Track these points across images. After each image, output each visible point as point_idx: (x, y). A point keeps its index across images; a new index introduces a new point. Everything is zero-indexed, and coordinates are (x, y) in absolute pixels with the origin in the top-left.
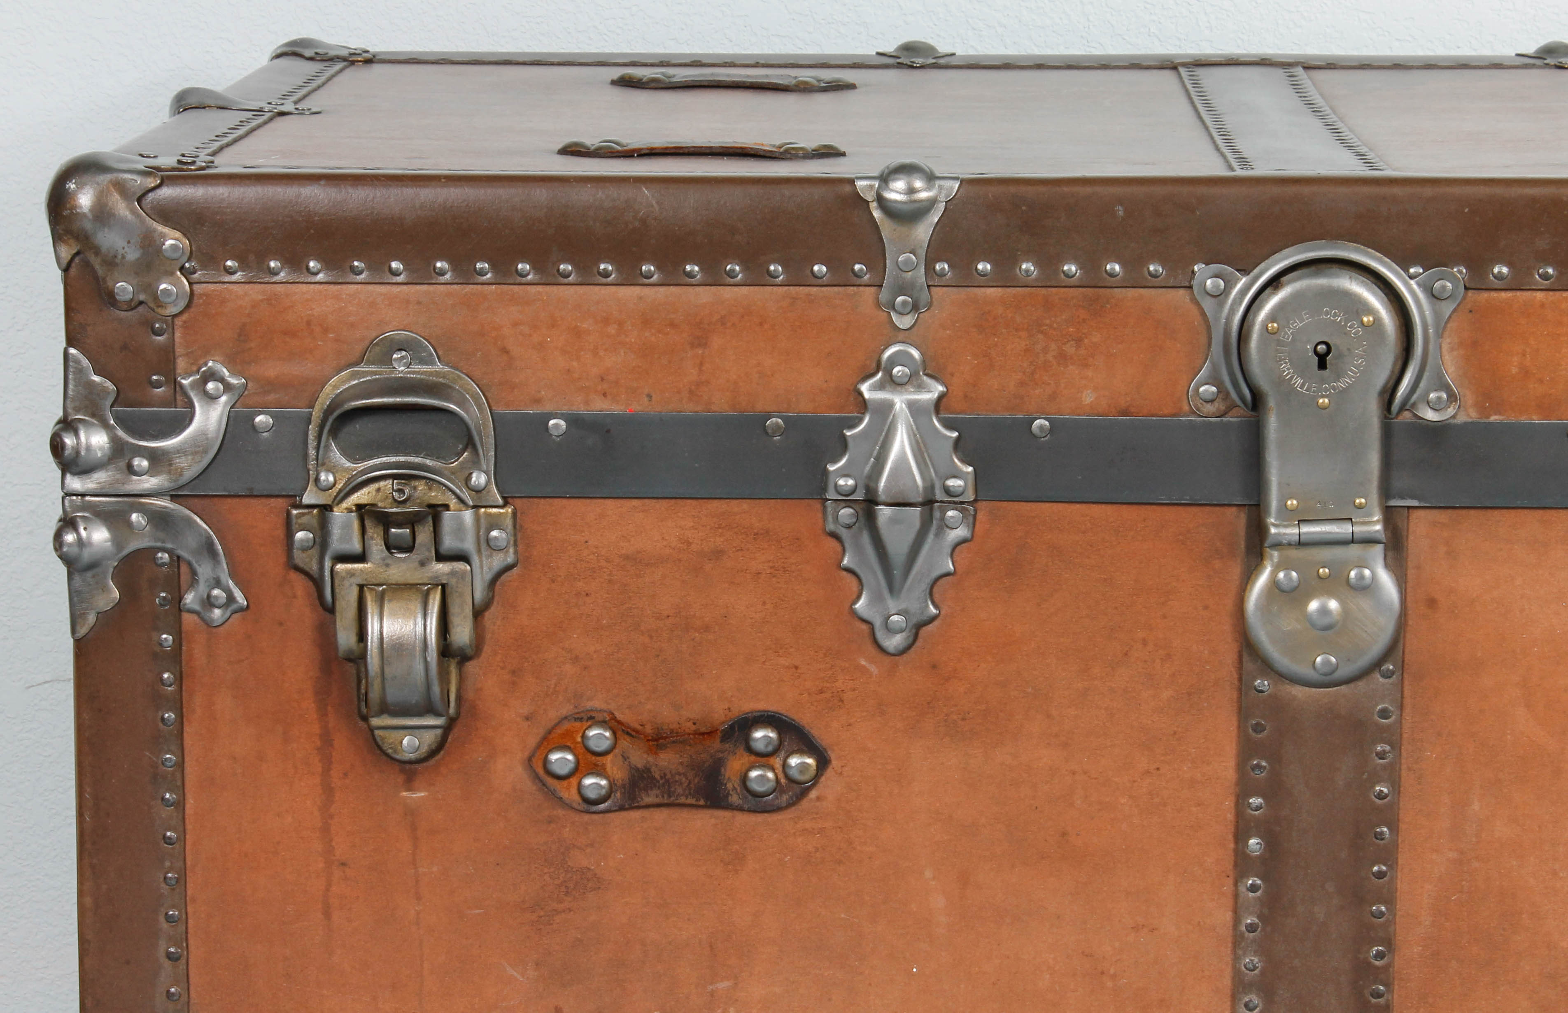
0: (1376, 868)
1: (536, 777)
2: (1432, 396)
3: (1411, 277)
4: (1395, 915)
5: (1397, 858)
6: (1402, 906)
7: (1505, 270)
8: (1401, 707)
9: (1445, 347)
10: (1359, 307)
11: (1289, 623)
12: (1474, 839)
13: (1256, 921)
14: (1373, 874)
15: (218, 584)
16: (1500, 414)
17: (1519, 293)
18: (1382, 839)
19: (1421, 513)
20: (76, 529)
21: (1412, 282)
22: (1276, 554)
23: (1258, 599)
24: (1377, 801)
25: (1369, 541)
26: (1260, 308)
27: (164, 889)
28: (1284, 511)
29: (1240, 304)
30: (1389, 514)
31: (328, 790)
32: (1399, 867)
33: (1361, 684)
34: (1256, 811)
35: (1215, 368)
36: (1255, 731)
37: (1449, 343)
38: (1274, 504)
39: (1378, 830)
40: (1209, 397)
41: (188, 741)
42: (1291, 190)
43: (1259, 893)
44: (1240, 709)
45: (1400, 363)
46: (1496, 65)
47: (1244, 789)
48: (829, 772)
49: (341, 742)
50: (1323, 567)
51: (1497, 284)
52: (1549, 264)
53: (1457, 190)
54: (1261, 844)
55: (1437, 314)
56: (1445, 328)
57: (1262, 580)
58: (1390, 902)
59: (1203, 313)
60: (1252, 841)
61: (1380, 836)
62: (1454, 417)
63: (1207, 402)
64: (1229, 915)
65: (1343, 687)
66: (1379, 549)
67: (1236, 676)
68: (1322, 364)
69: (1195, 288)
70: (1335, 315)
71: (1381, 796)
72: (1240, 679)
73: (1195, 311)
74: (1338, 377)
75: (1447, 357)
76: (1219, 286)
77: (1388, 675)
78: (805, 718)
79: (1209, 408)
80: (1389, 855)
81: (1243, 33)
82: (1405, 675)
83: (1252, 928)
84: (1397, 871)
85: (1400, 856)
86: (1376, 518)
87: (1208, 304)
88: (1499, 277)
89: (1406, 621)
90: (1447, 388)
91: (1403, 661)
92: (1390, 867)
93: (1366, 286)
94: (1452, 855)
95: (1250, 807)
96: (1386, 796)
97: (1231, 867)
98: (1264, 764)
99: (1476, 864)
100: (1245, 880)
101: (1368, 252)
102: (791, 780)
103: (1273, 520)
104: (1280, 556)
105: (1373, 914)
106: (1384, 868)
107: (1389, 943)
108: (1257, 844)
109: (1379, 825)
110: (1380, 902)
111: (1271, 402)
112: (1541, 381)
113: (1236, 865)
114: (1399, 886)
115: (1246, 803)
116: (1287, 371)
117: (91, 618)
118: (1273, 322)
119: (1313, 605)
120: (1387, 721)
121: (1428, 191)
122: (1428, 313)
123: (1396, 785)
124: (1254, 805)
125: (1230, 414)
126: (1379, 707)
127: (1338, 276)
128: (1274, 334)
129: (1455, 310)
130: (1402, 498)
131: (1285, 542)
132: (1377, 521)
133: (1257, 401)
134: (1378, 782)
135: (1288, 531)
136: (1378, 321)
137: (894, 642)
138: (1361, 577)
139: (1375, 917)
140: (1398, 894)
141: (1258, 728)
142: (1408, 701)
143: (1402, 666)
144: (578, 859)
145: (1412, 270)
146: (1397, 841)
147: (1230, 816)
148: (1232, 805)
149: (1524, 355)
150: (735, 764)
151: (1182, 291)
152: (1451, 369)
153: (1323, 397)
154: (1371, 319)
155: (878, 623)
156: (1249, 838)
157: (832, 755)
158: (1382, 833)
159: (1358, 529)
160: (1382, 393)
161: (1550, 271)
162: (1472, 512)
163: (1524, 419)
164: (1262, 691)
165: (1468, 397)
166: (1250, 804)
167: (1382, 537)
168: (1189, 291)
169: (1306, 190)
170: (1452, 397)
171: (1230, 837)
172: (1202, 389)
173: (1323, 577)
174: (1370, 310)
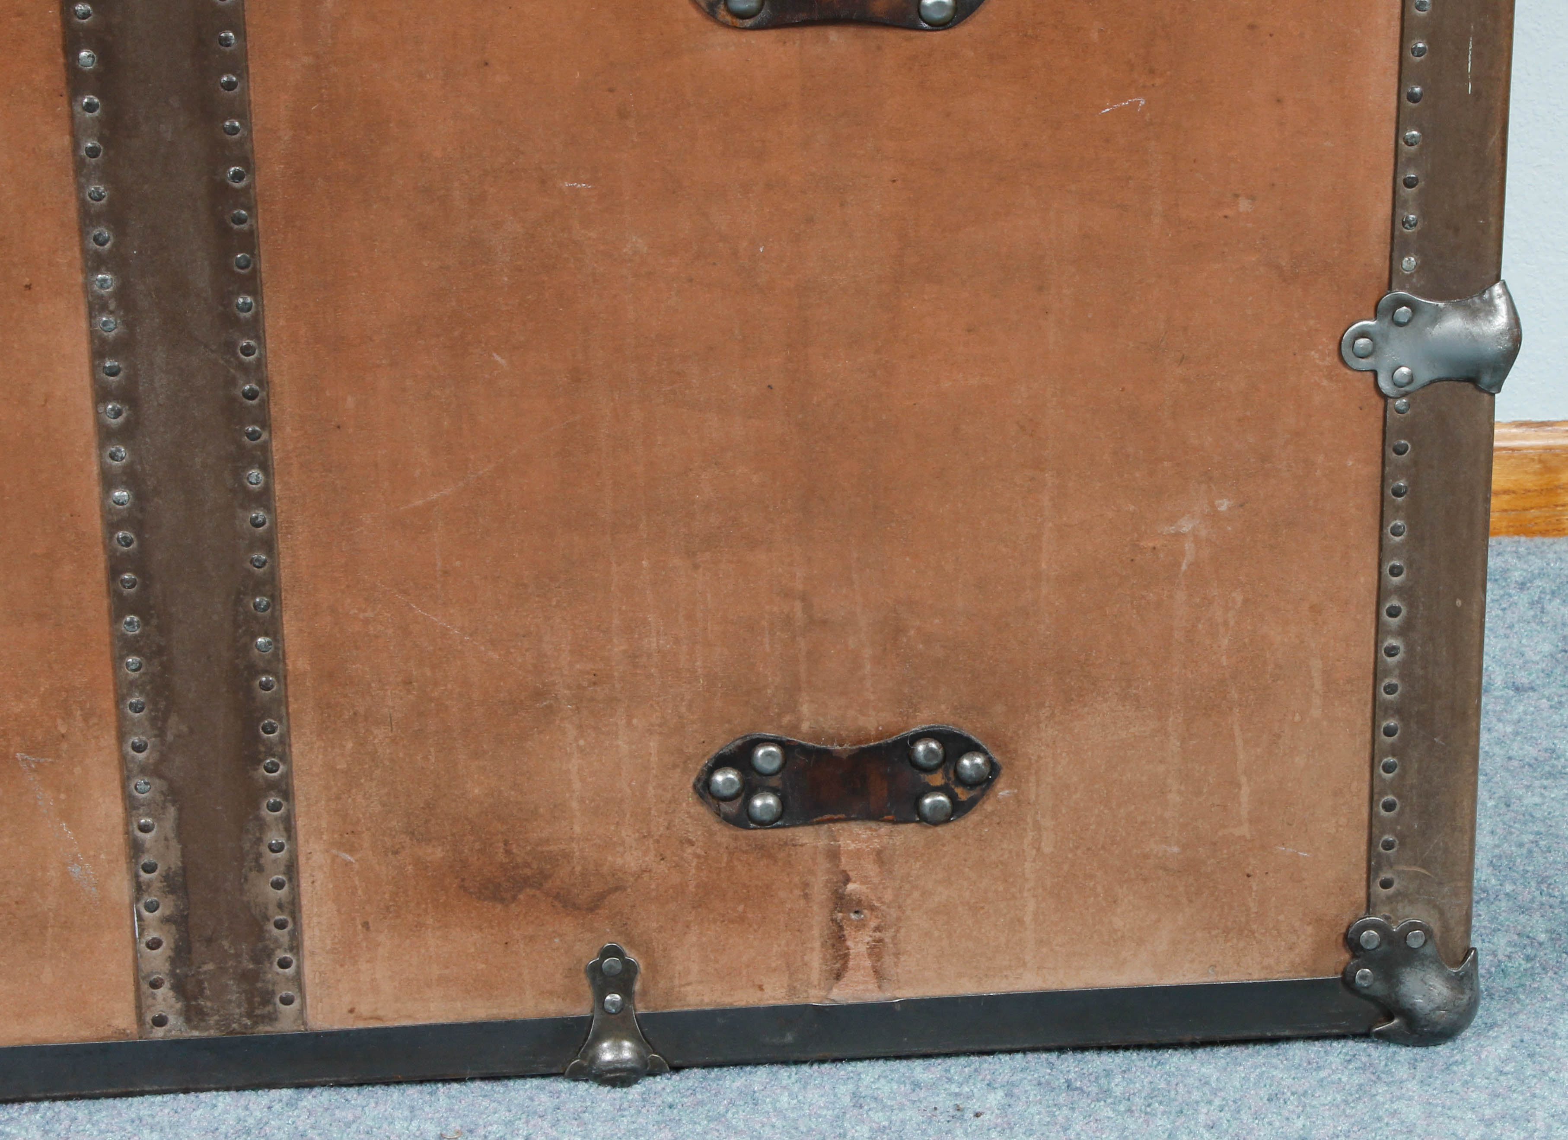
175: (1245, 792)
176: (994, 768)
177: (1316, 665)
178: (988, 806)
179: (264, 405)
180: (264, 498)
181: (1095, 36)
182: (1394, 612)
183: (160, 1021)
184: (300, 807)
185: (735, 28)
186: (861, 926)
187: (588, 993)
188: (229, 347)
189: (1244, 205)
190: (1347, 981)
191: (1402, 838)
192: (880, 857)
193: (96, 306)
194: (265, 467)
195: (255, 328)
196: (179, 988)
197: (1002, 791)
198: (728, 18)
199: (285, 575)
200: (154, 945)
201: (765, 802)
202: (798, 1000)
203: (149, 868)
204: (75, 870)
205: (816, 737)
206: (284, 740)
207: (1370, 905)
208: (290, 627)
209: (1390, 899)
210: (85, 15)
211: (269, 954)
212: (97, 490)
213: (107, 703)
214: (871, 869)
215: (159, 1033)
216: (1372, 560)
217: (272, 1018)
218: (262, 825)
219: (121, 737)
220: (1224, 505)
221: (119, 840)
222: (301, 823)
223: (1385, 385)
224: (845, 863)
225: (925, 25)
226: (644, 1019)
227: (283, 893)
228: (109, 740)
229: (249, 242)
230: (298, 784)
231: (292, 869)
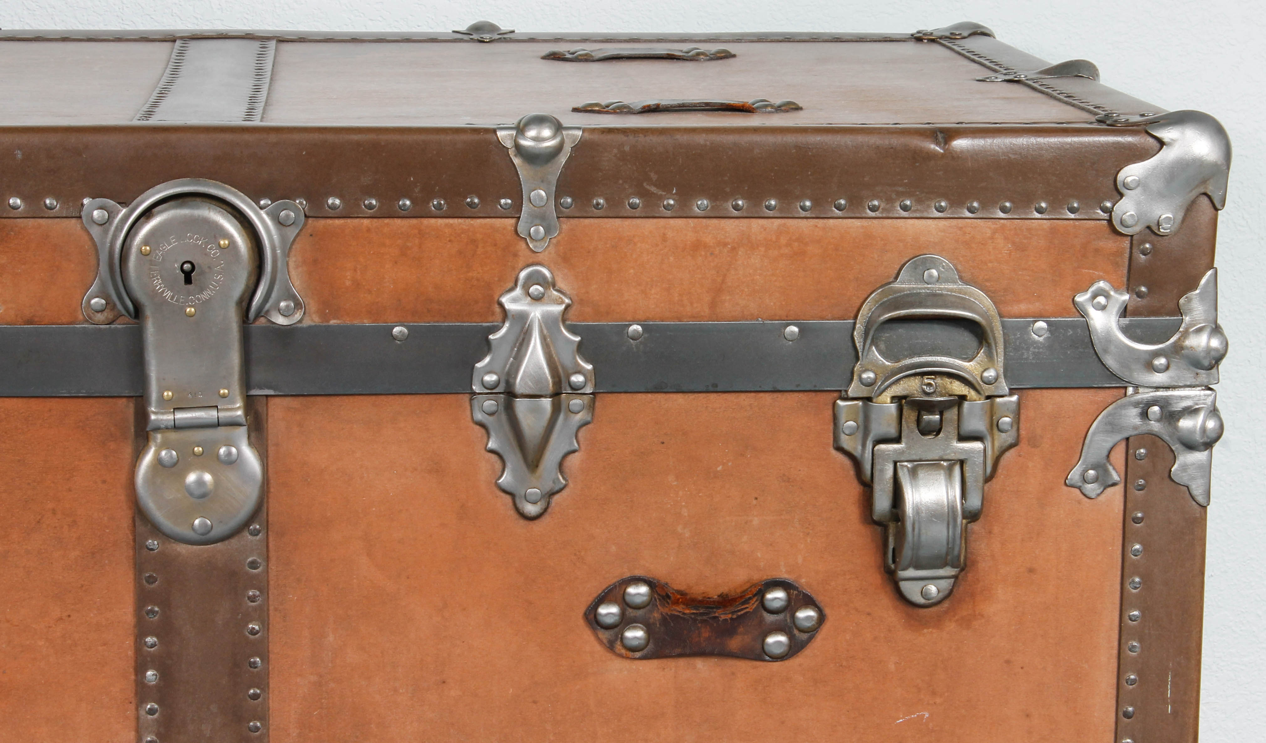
0: (252, 691)
2: (283, 304)
3: (261, 208)
4: (268, 729)
5: (268, 683)
6: (274, 721)
7: (337, 202)
8: (268, 559)
9: (292, 264)
10: (219, 232)
11: (171, 494)
12: (330, 665)
13: (155, 738)
14: (249, 696)
16: (338, 318)
17: (349, 221)
18: (256, 668)
19: (277, 400)
21: (262, 212)
22: (159, 436)
23: (147, 472)
24: (251, 637)
25: (234, 424)
26: (136, 234)
28: (162, 401)
29: (121, 231)
30: (250, 403)
32: (271, 690)
33: (234, 542)
34: (151, 648)
35: (103, 285)
36: (148, 582)
37: (295, 262)
38: (154, 396)
39: (252, 660)
40: (99, 308)
42: (159, 137)
43: (156, 716)
44: (135, 564)
45: (253, 279)
46: (433, 40)
47: (141, 630)
50: (198, 446)
51: (331, 213)
52: (372, 196)
53: (296, 137)
54: (156, 675)
55: (283, 238)
56: (290, 248)
57: (148, 459)
58: (264, 718)
59: (92, 239)
60: (149, 673)
61: (253, 665)
62: (300, 321)
63: (98, 312)
64: (132, 735)
65: (219, 544)
66: (242, 431)
67: (131, 537)
68: (188, 280)
69: (84, 219)
70: (197, 239)
71: (253, 632)
72: (134, 540)
73: (86, 238)
74: (201, 290)
75: (293, 273)
76: (104, 216)
77: (255, 533)
79: (100, 317)
80: (262, 681)
81: (247, 14)
82: (270, 533)
84: (268, 693)
85: (271, 681)
86: (238, 405)
87: (95, 231)
88: (333, 207)
89: (268, 488)
90: (293, 298)
91: (268, 521)
92: (262, 690)
93: (223, 215)
94: (313, 678)
95: (146, 644)
96: (257, 632)
97: (133, 695)
98: (156, 609)
99: (332, 685)
100: (144, 705)
101: (225, 187)
103: (153, 409)
104: (163, 437)
105: (250, 729)
106: (258, 691)
108: (153, 675)
109: (253, 656)
110: (255, 719)
111: (148, 312)
112: (370, 292)
113: (136, 694)
114: (271, 706)
115: (143, 641)
116: (158, 284)
118: (146, 245)
119: (192, 478)
120: (255, 571)
121: (273, 138)
122: (275, 237)
123: (265, 624)
124: (149, 644)
125: (118, 321)
126: (250, 559)
127: (198, 208)
128: (148, 255)
129: (298, 235)
130: (261, 388)
131: (162, 426)
132: (239, 408)
133: (138, 312)
134: (251, 621)
135: (165, 417)
136: (233, 243)
138: (229, 454)
139: (252, 731)
140: (271, 711)
141: (151, 580)
142: (272, 554)
143: (267, 526)
145: (262, 202)
146: (268, 668)
147: (131, 653)
148: (132, 644)
149: (355, 270)
151: (74, 221)
152: (297, 283)
153: (190, 306)
154: (227, 242)
156: (146, 671)
158: (255, 663)
159: (222, 414)
160: (240, 302)
161: (374, 202)
162: (319, 399)
163: (357, 322)
164: (152, 550)
165: (313, 306)
166: (146, 642)
167: (243, 420)
168: (79, 221)
169: (173, 137)
170: (298, 305)
171: (132, 670)
172: (94, 301)
173: (197, 454)
174: (227, 235)
181: (892, 667)
185: (627, 658)
198: (623, 651)
210: (152, 646)
225: (768, 658)
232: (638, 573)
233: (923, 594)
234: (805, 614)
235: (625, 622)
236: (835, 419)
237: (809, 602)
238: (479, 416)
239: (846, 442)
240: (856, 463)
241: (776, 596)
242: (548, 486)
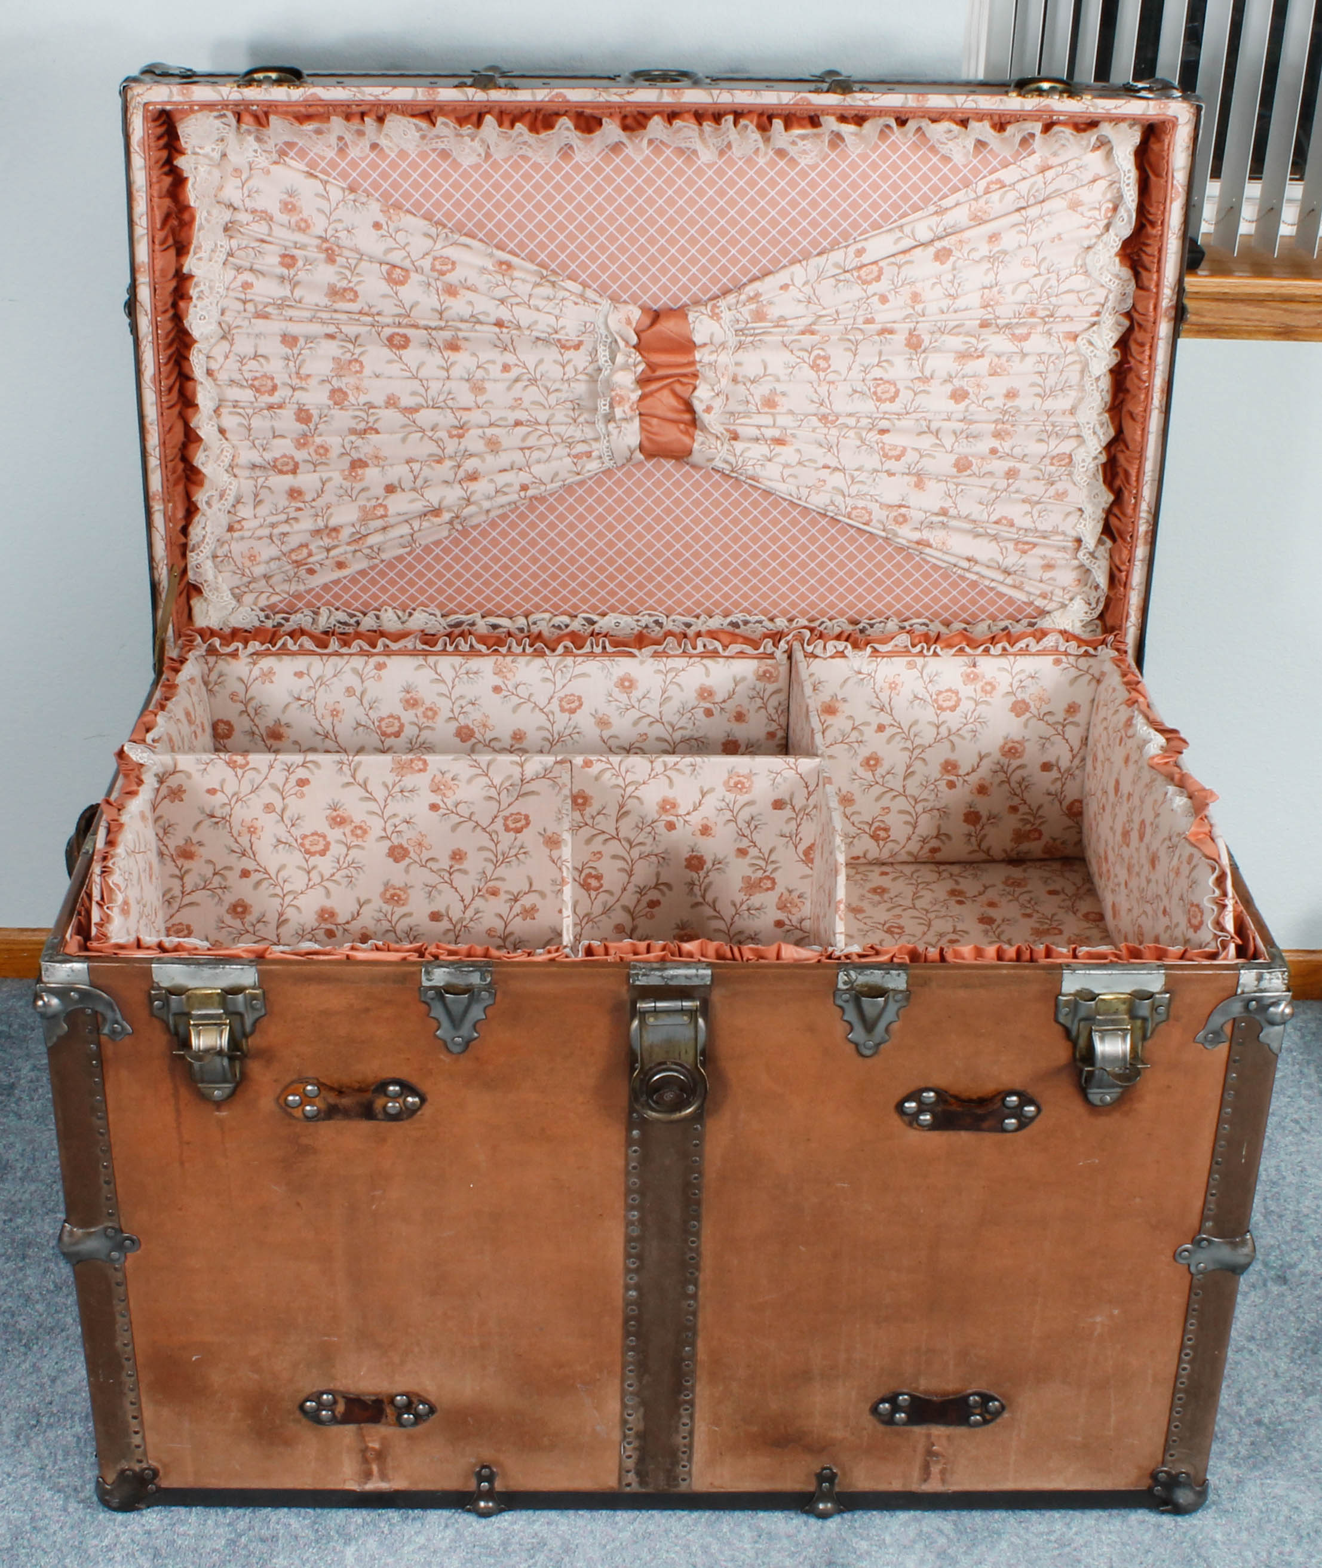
1: (281, 1107)
4: (703, 1161)
6: (707, 1157)
12: (741, 1129)
13: (636, 1165)
14: (693, 1145)
15: (117, 1022)
18: (697, 1130)
20: (42, 998)
27: (100, 1154)
31: (178, 1111)
32: (706, 1141)
41: (108, 1091)
43: (637, 1153)
47: (629, 1110)
48: (427, 1104)
49: (183, 1092)
54: (638, 1133)
58: (701, 1156)
60: (634, 1132)
64: (623, 1162)
78: (414, 1080)
80: (701, 1137)
83: (634, 1168)
92: (701, 1140)
94: (731, 1136)
97: (624, 1143)
99: (742, 1140)
100: (631, 1148)
102: (407, 1108)
105: (692, 1161)
106: (698, 1142)
107: (701, 1173)
108: (636, 1133)
109: (696, 1124)
110: (696, 1156)
113: (626, 1141)
114: (705, 1150)
115: (631, 1116)
117: (55, 1039)
124: (635, 1117)
137: (456, 1049)
139: (694, 1162)
140: (705, 1153)
144: (304, 1141)
146: (705, 1130)
147: (624, 1120)
148: (625, 1117)
150: (379, 1102)
155: (449, 1040)
157: (429, 1097)
171: (624, 1130)
175: (1113, 1419)
176: (1003, 1407)
177: (1150, 1372)
178: (999, 1420)
179: (698, 1263)
180: (694, 1296)
181: (1078, 1136)
182: (1187, 1355)
183: (629, 1485)
184: (697, 1408)
185: (920, 1131)
186: (937, 1462)
187: (814, 1481)
188: (686, 1241)
189: (1138, 1200)
190: (1150, 1490)
191: (1181, 1439)
192: (949, 1438)
193: (629, 1223)
194: (696, 1285)
195: (697, 1234)
196: (638, 1473)
197: (1006, 1415)
198: (917, 1128)
199: (700, 1325)
200: (629, 1457)
201: (901, 1416)
202: (908, 1489)
203: (630, 1429)
204: (598, 1428)
205: (926, 1392)
206: (693, 1386)
207: (1163, 1463)
208: (700, 1344)
209: (1173, 1462)
211: (678, 1463)
212: (622, 1291)
213: (618, 1369)
214: (944, 1442)
215: (628, 1489)
216: (1179, 1333)
217: (677, 1485)
218: (680, 1417)
219: (623, 1381)
220: (1116, 1312)
221: (617, 1418)
222: (697, 1416)
223: (1193, 1269)
224: (933, 1439)
225: (1004, 1131)
226: (837, 1493)
227: (686, 1441)
228: (617, 1381)
229: (698, 1203)
230: (697, 1401)
231: (691, 1433)
232: (930, 1085)
233: (1101, 1100)
234: (1030, 1109)
235: (921, 1111)
236: (1056, 1006)
237: (1031, 1102)
238: (840, 1002)
239: (1062, 1019)
240: (1067, 1031)
241: (1014, 1099)
242: (877, 1040)
